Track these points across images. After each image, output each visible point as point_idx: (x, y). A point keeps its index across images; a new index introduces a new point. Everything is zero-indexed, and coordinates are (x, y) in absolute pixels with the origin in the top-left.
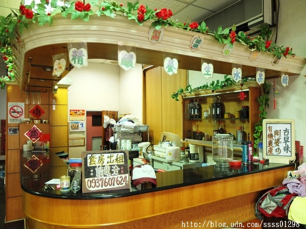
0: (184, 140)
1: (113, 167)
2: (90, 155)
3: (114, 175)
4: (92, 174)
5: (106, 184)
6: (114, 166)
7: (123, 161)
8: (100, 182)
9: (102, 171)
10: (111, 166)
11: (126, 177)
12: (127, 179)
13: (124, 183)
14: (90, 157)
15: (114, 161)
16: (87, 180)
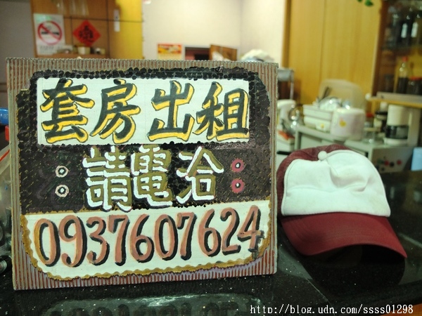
0: (374, 94)
1: (182, 156)
2: (52, 83)
3: (191, 202)
4: (62, 191)
5: (144, 248)
6: (191, 148)
7: (246, 123)
8: (111, 238)
9: (122, 177)
10: (173, 148)
11: (255, 217)
12: (264, 227)
13: (246, 245)
14: (50, 94)
15: (193, 125)
16: (33, 220)
